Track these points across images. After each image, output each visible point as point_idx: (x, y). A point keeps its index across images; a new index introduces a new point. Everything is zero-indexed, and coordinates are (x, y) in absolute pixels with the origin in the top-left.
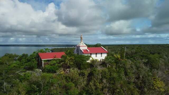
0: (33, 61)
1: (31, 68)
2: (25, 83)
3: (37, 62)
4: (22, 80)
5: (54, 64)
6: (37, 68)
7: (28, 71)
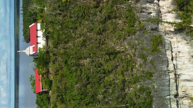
0: (43, 97)
1: (49, 99)
2: (58, 104)
3: (43, 94)
4: (56, 106)
5: (46, 82)
6: (49, 93)
7: (51, 101)
